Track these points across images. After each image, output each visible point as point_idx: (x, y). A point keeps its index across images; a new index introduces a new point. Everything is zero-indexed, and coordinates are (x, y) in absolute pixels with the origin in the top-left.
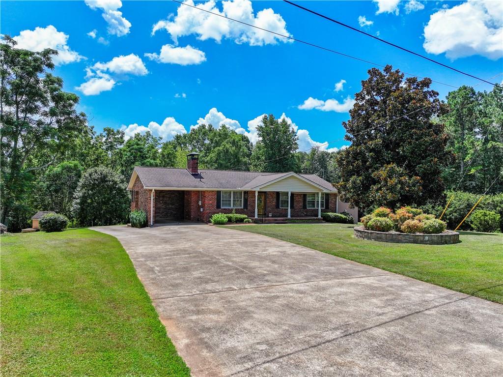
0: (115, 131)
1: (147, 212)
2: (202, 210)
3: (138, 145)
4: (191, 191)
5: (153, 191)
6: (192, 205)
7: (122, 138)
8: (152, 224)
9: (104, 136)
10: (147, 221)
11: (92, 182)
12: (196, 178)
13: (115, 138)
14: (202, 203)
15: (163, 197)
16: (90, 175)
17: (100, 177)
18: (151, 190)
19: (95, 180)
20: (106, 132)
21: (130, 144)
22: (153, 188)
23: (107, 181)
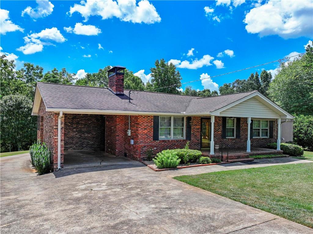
0: (35, 67)
1: (53, 147)
2: (132, 142)
3: (54, 77)
4: (116, 116)
5: (61, 115)
6: (117, 134)
7: (41, 73)
8: (59, 167)
9: (25, 71)
10: (52, 163)
11: (7, 109)
12: (122, 99)
13: (34, 72)
14: (132, 133)
15: (78, 123)
16: (5, 102)
17: (15, 103)
18: (58, 114)
19: (9, 106)
20: (26, 67)
21: (47, 76)
22: (61, 111)
23: (22, 108)
